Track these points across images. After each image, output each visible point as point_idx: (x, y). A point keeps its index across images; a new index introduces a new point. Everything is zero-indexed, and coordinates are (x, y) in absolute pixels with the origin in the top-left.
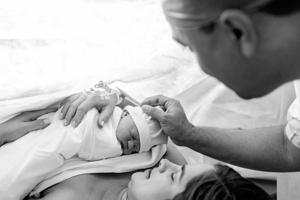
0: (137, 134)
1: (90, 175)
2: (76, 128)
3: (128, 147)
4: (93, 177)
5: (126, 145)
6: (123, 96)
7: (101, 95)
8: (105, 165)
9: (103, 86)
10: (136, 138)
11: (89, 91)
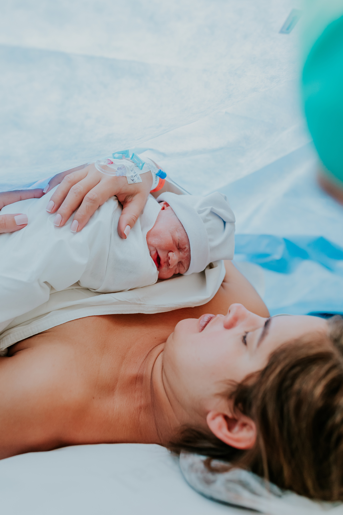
0: (185, 240)
1: (100, 319)
2: (78, 234)
3: (169, 265)
4: (105, 321)
5: (166, 259)
6: (162, 175)
7: (128, 175)
8: (127, 300)
9: (128, 156)
10: (184, 247)
11: (105, 164)
